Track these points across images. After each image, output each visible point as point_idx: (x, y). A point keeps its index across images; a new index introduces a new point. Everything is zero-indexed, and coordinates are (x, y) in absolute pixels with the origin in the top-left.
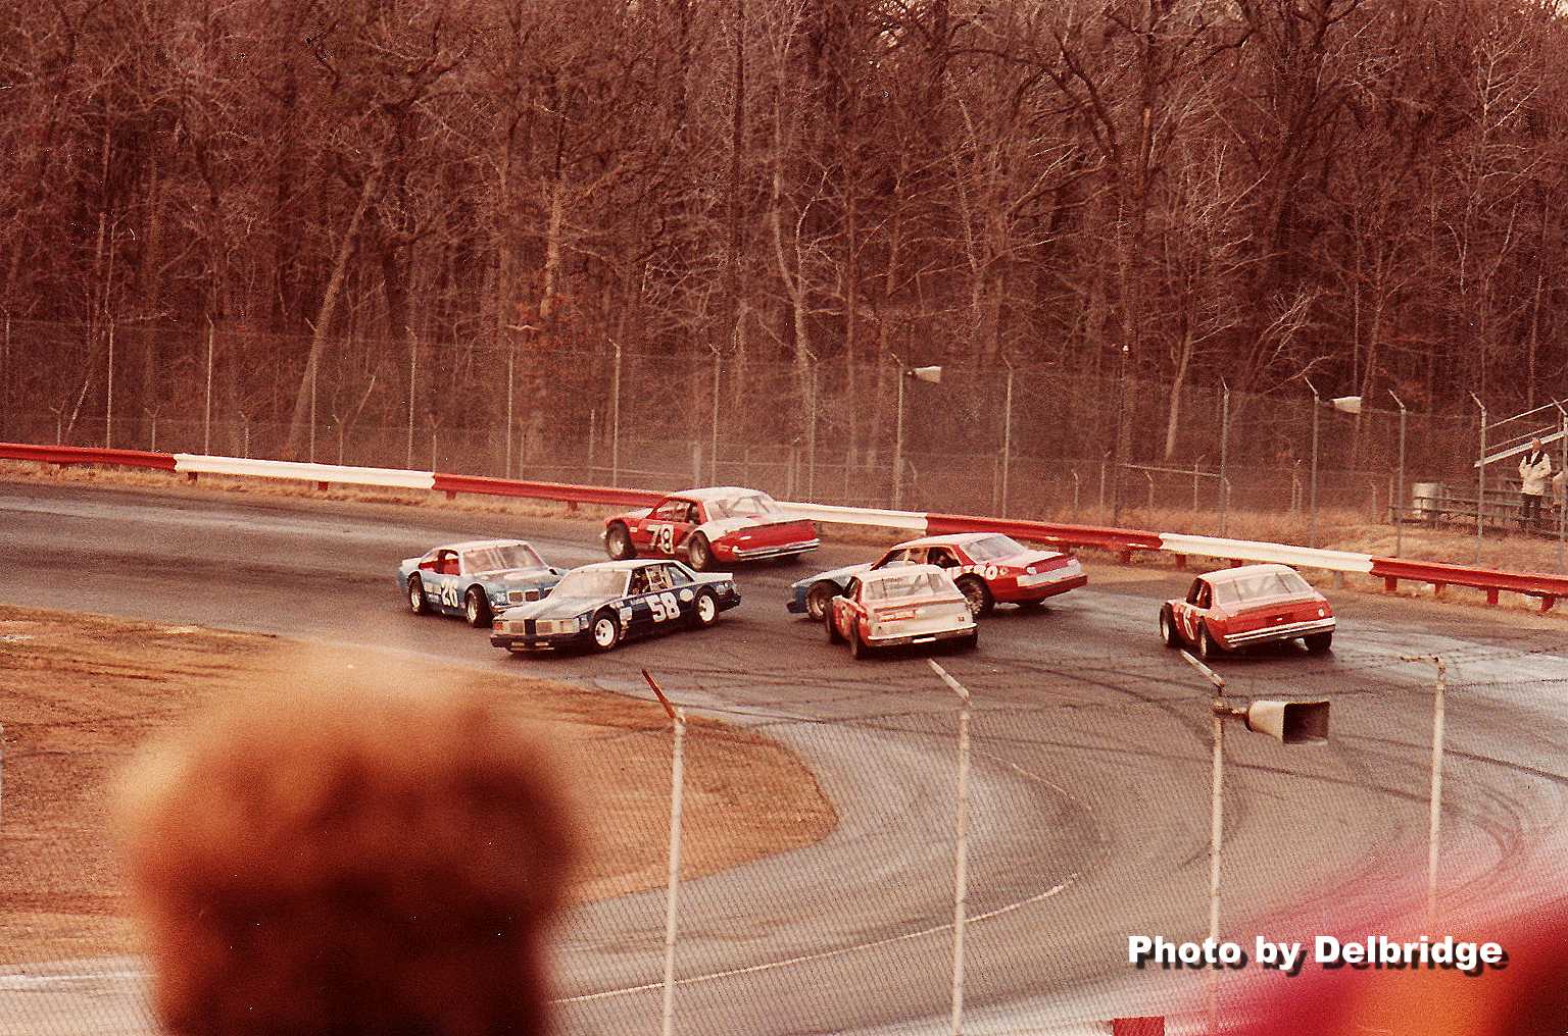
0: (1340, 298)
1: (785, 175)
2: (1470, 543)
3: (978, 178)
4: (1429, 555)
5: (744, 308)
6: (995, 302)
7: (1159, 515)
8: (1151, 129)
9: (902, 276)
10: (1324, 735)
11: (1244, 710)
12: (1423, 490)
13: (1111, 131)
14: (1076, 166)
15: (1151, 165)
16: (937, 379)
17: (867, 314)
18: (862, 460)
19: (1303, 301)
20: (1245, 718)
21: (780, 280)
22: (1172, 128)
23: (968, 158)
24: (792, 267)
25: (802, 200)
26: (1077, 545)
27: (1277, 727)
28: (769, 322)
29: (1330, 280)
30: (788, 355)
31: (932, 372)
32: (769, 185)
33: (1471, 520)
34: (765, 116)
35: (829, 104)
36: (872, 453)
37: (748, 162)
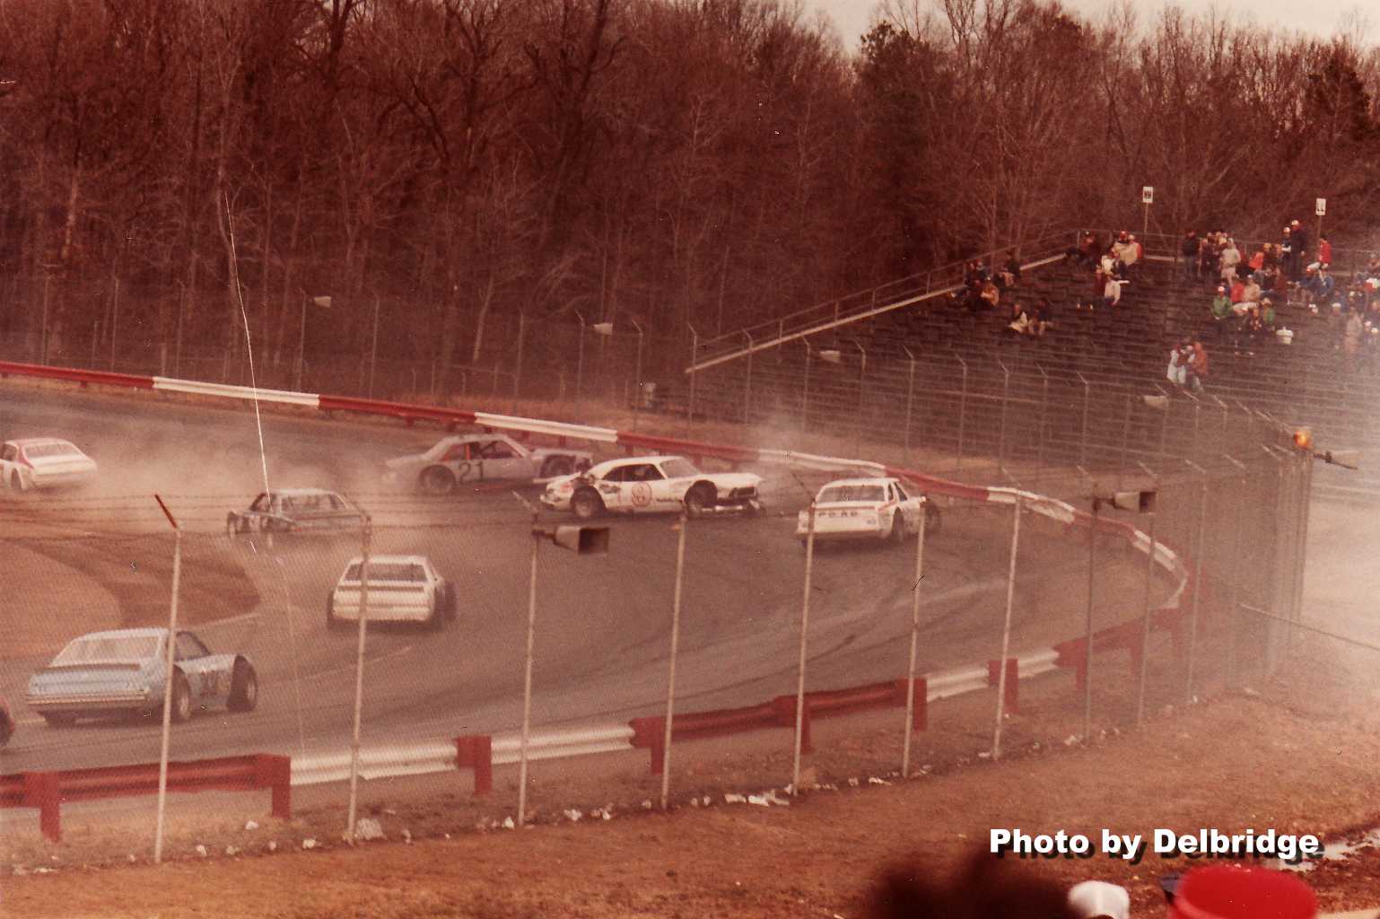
0: (593, 259)
1: (227, 167)
2: (682, 424)
3: (353, 172)
4: (653, 432)
5: (195, 256)
6: (362, 256)
7: (470, 401)
8: (471, 142)
9: (301, 237)
10: (606, 549)
11: (552, 532)
12: (650, 387)
13: (445, 142)
14: (419, 166)
15: (471, 166)
16: (328, 305)
17: (277, 261)
18: (271, 358)
19: (569, 259)
20: (553, 537)
21: (219, 237)
22: (485, 141)
23: (348, 158)
24: (227, 229)
25: (235, 183)
26: (419, 419)
27: (575, 542)
28: (211, 265)
29: (586, 246)
30: (223, 287)
31: (324, 301)
32: (215, 172)
33: (681, 409)
34: (215, 127)
35: (256, 119)
36: (277, 354)
37: (201, 157)
